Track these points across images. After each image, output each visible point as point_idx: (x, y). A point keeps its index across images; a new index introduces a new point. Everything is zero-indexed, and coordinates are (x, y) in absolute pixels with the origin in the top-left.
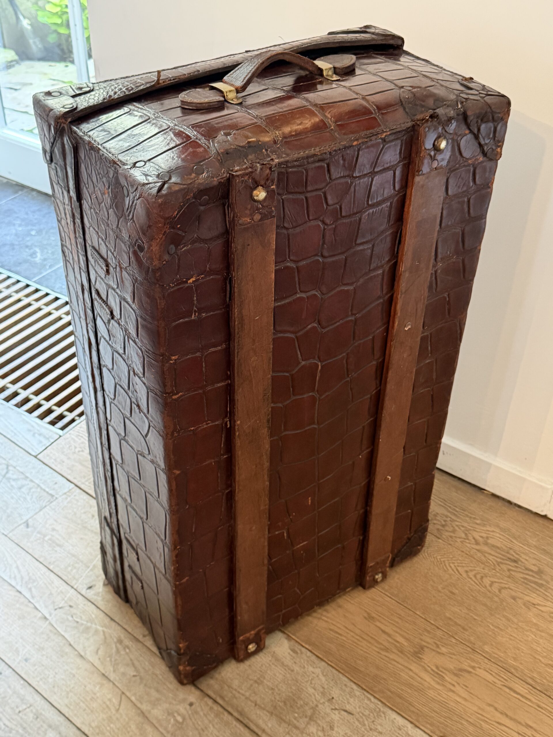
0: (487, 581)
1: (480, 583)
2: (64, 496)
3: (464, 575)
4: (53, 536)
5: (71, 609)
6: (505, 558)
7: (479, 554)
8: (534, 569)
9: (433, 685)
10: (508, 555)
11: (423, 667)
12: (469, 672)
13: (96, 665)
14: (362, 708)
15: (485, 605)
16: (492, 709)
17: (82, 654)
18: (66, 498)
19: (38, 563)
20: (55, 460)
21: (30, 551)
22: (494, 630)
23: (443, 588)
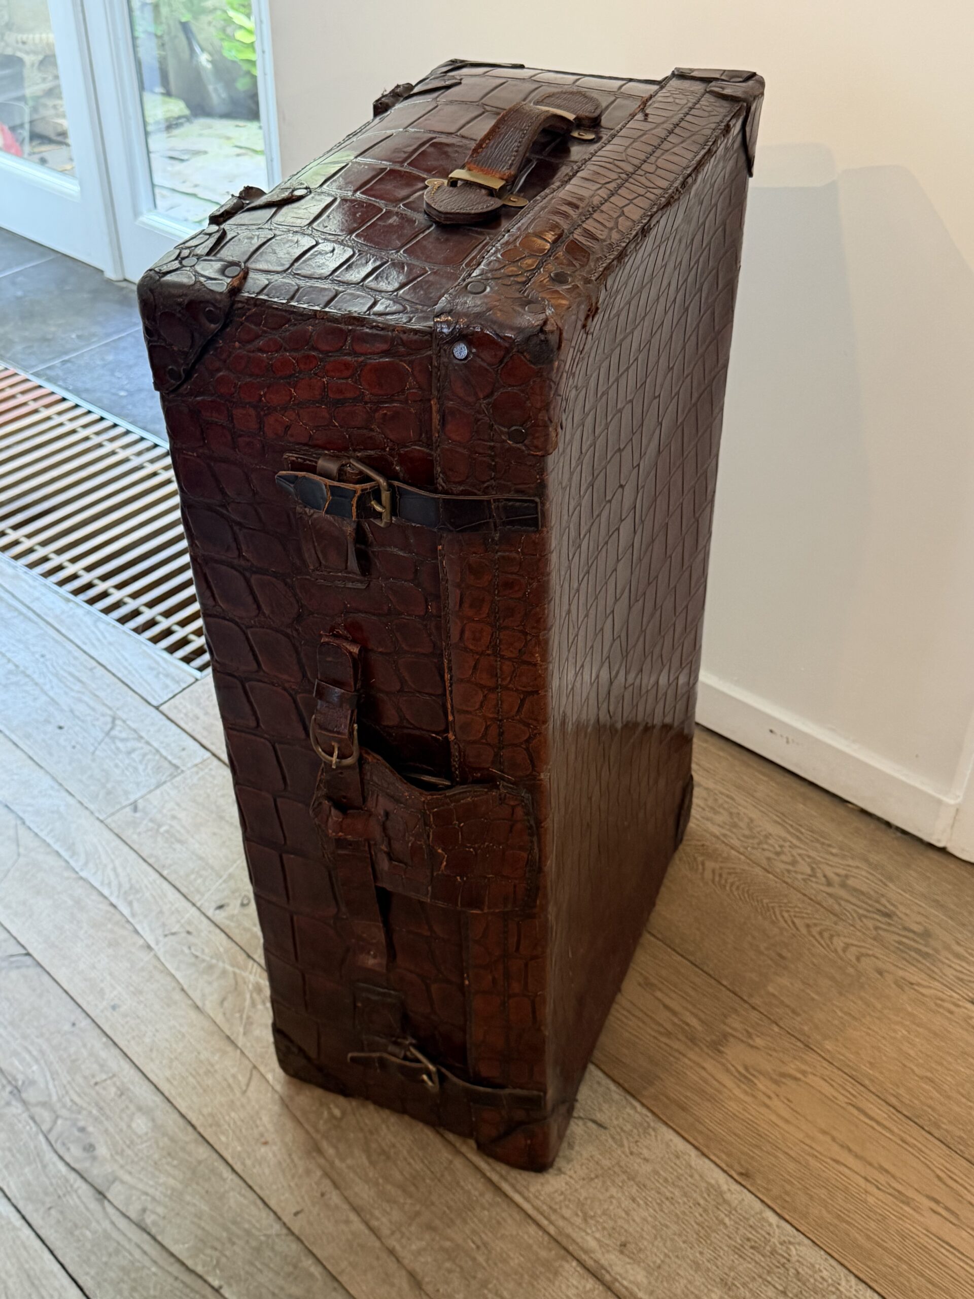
0: (839, 943)
1: (828, 945)
2: (195, 769)
3: (804, 931)
4: (171, 826)
5: (190, 938)
6: (870, 909)
7: (831, 901)
8: (915, 929)
9: (736, 1093)
10: (877, 905)
11: (723, 1065)
12: (796, 1079)
13: (218, 1021)
14: (621, 1120)
15: (832, 979)
16: (828, 1139)
17: (200, 1004)
18: (197, 773)
19: (145, 866)
20: (186, 715)
21: (136, 847)
22: (842, 1018)
23: (768, 949)
